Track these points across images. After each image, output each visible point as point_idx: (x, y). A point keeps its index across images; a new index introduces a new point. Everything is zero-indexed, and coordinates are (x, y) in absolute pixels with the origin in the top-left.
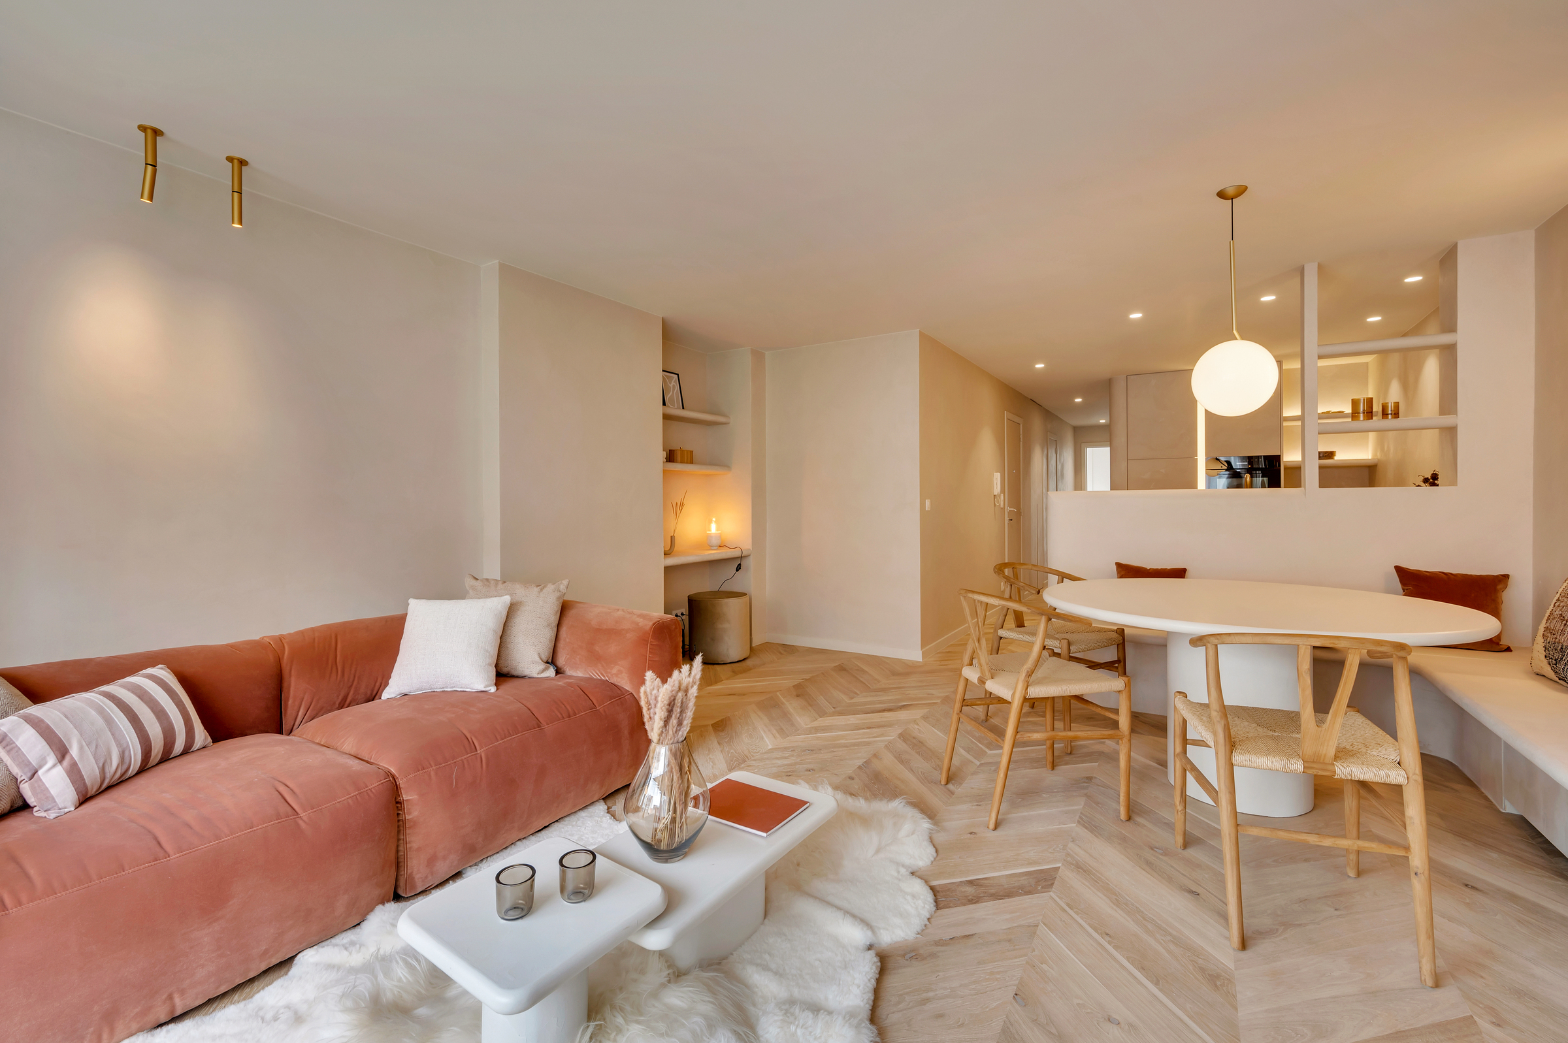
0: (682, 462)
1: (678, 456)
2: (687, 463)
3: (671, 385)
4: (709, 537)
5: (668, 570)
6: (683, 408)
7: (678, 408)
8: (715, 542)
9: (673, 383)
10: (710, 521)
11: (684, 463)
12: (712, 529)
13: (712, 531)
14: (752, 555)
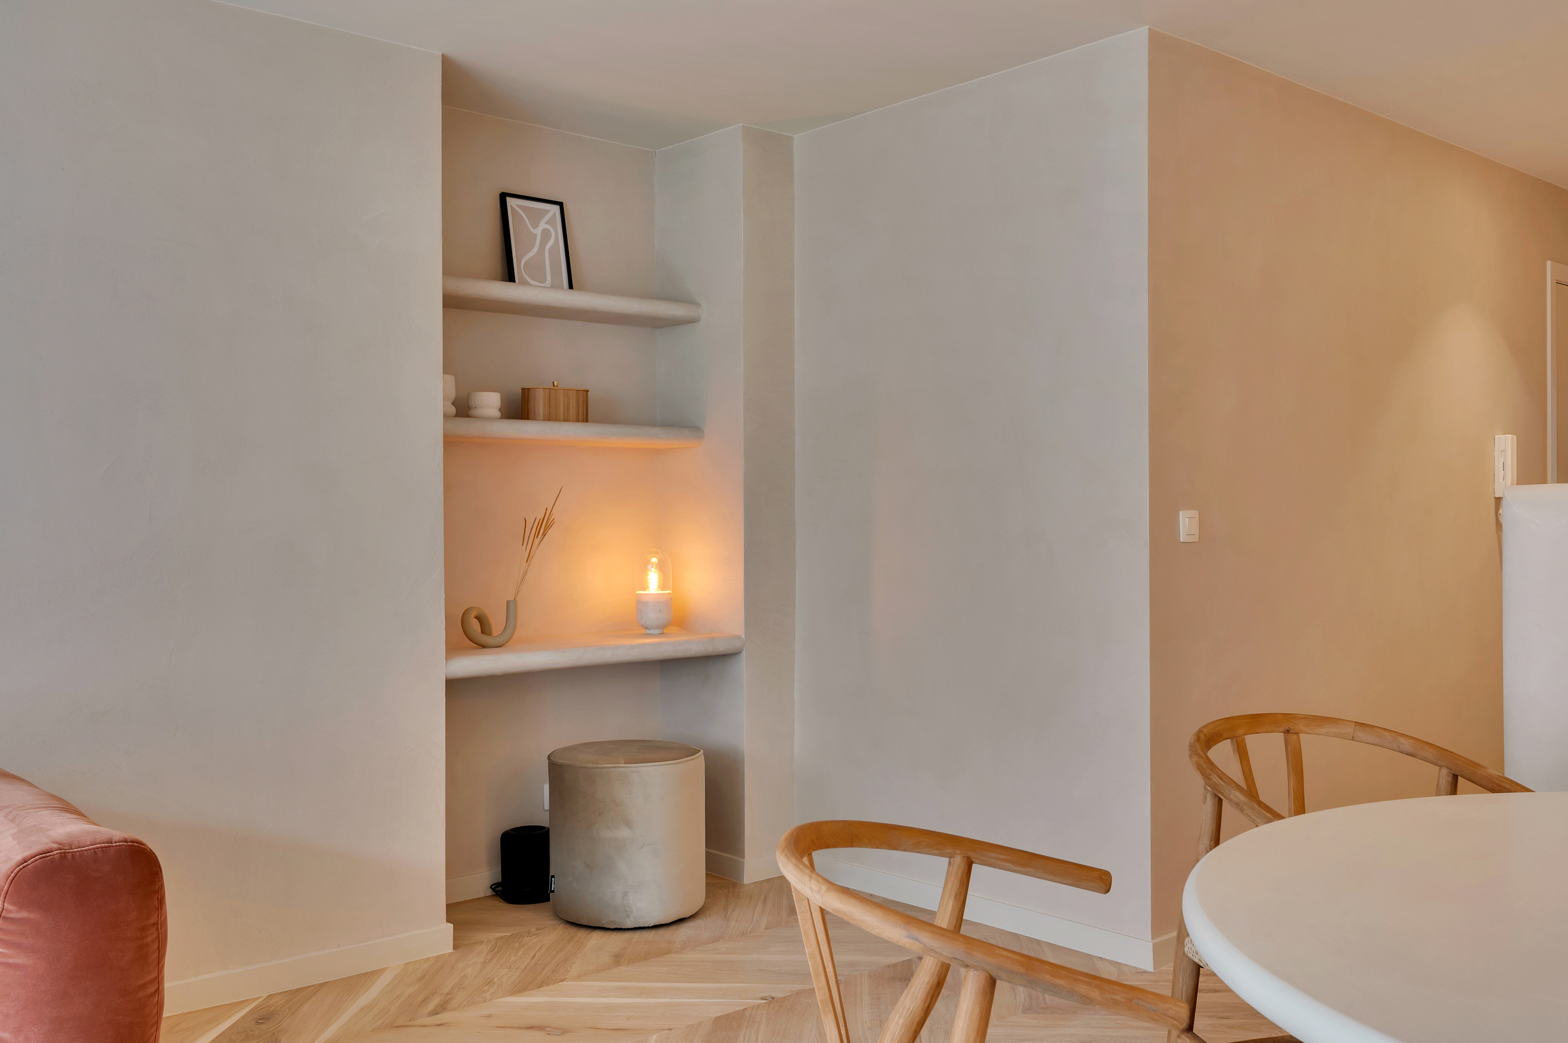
0: (550, 417)
1: (540, 404)
2: (566, 420)
3: (538, 231)
4: (641, 603)
5: (455, 687)
6: (571, 287)
7: (555, 286)
8: (652, 617)
9: (543, 225)
10: (644, 566)
11: (556, 420)
12: (649, 585)
13: (650, 588)
14: (744, 651)
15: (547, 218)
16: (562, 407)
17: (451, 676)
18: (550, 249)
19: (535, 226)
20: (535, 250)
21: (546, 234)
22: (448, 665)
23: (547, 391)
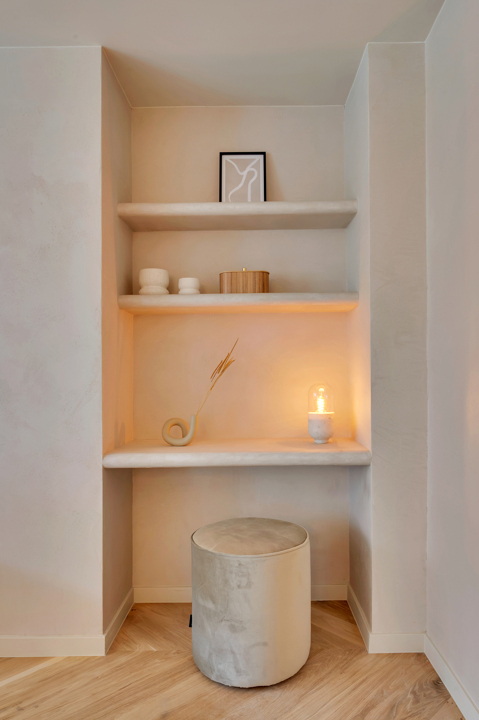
6: (265, 200)
9: (249, 169)
10: (313, 394)
12: (318, 407)
13: (319, 410)
14: (371, 465)
15: (253, 164)
16: (241, 284)
17: (106, 466)
18: (252, 184)
19: (242, 170)
20: (241, 185)
21: (251, 175)
22: (104, 459)
23: (230, 274)
